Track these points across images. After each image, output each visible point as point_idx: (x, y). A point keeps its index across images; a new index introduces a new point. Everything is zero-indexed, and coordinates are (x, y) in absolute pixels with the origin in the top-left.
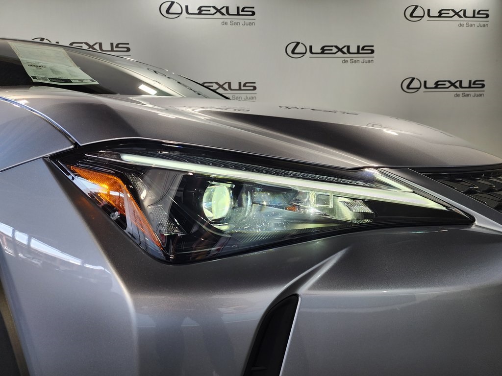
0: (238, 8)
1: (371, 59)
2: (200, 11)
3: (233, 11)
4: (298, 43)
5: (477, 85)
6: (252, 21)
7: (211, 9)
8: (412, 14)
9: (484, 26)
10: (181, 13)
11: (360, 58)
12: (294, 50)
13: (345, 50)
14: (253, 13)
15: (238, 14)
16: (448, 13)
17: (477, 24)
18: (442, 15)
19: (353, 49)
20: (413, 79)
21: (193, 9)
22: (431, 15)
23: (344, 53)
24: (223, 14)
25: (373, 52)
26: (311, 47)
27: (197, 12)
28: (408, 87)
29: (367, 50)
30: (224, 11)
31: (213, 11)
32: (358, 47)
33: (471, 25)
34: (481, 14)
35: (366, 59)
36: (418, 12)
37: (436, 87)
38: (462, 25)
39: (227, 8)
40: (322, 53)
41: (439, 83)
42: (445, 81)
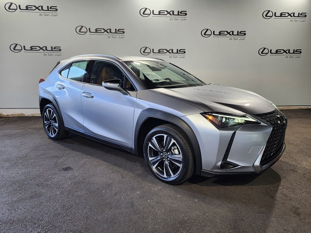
0: (178, 11)
1: (244, 38)
2: (160, 13)
3: (176, 13)
4: (208, 30)
5: (298, 52)
6: (185, 18)
7: (165, 12)
8: (267, 15)
9: (304, 21)
10: (150, 14)
11: (239, 37)
12: (205, 33)
13: (231, 33)
14: (186, 14)
15: (178, 15)
16: (285, 15)
17: (300, 20)
18: (282, 16)
19: (235, 33)
20: (265, 48)
21: (156, 12)
22: (276, 15)
23: (230, 35)
24: (171, 15)
25: (245, 34)
26: (214, 32)
27: (158, 13)
28: (262, 53)
29: (242, 33)
30: (171, 13)
31: (166, 13)
32: (238, 32)
33: (297, 21)
34: (302, 15)
35: (242, 38)
36: (270, 14)
37: (276, 53)
38: (292, 21)
39: (173, 12)
40: (220, 35)
41: (278, 51)
42: (281, 50)
